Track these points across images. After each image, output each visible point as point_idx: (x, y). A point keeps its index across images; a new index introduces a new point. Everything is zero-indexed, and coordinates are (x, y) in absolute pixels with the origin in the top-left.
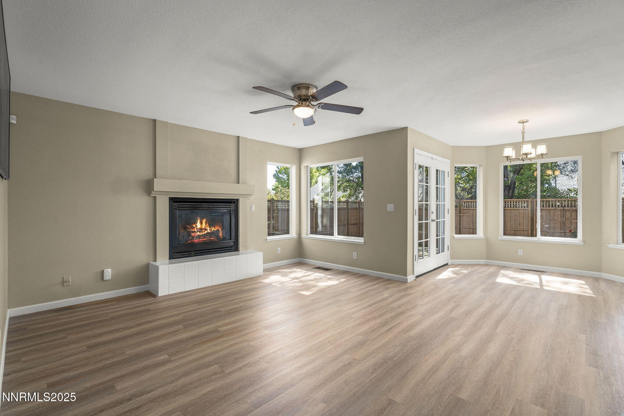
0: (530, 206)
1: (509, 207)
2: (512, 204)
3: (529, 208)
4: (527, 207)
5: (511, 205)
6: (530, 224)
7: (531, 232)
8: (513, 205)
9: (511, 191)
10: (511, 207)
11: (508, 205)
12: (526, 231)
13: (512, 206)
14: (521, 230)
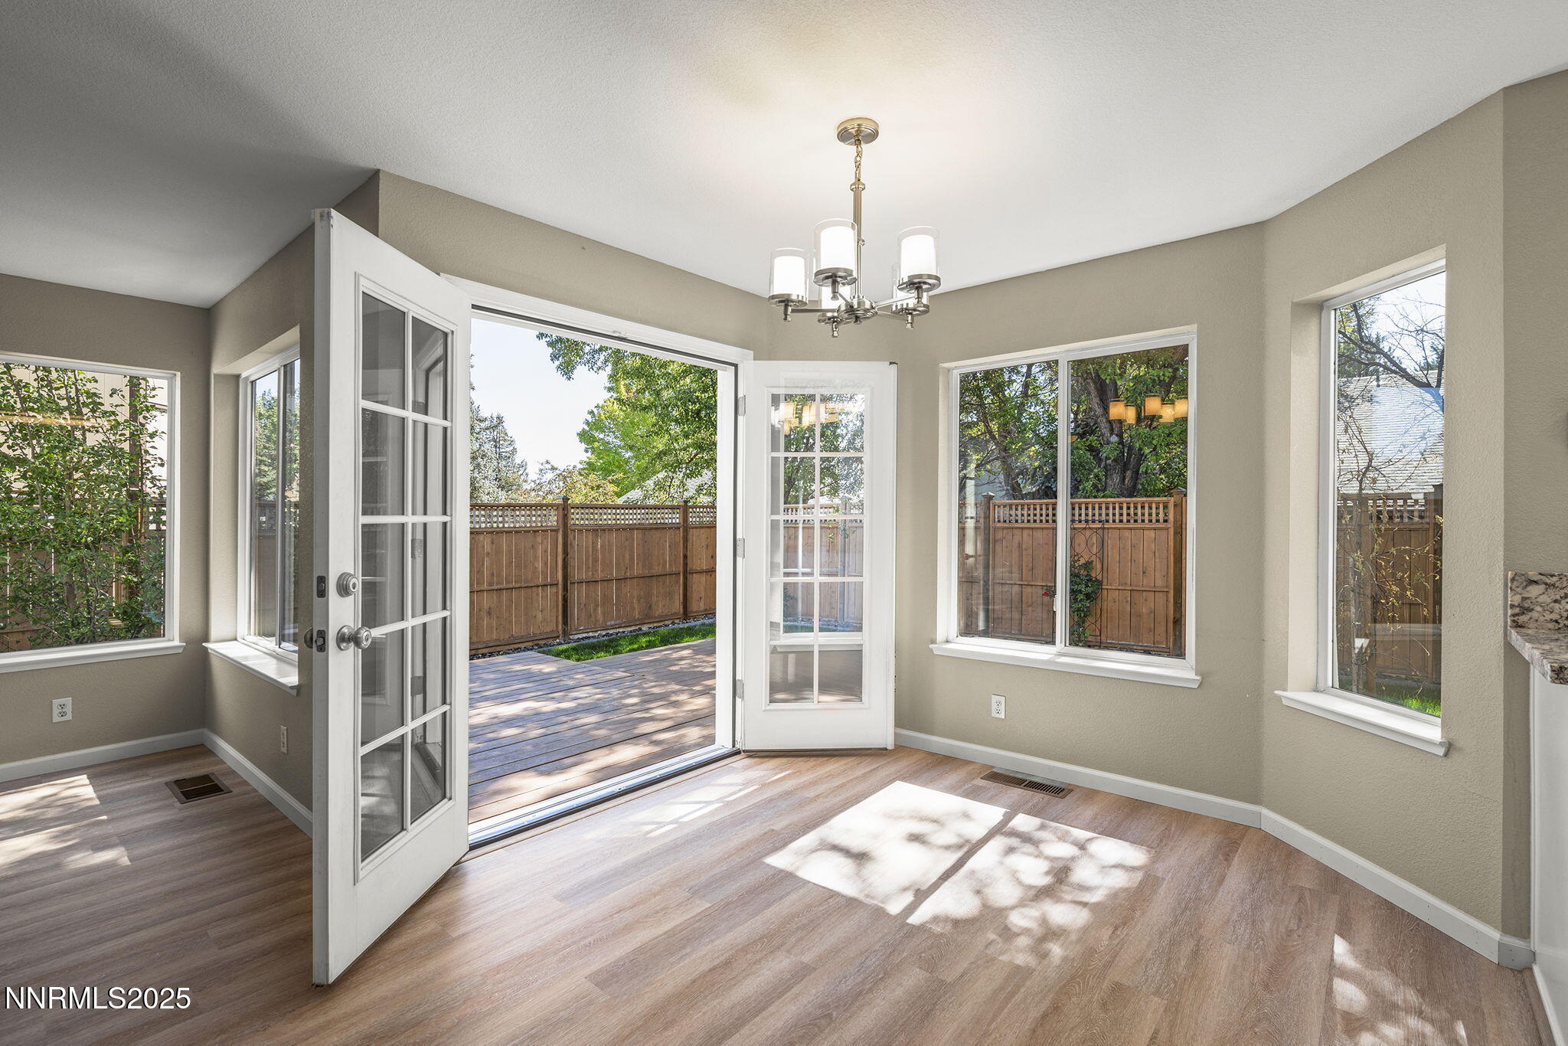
0: (1171, 517)
1: (1117, 521)
2: (1125, 511)
3: (1170, 525)
4: (1165, 521)
5: (1121, 515)
6: (1172, 571)
8: (1128, 515)
9: (1129, 473)
10: (1121, 521)
11: (1114, 515)
12: (1161, 594)
13: (1125, 518)
14: (1148, 589)
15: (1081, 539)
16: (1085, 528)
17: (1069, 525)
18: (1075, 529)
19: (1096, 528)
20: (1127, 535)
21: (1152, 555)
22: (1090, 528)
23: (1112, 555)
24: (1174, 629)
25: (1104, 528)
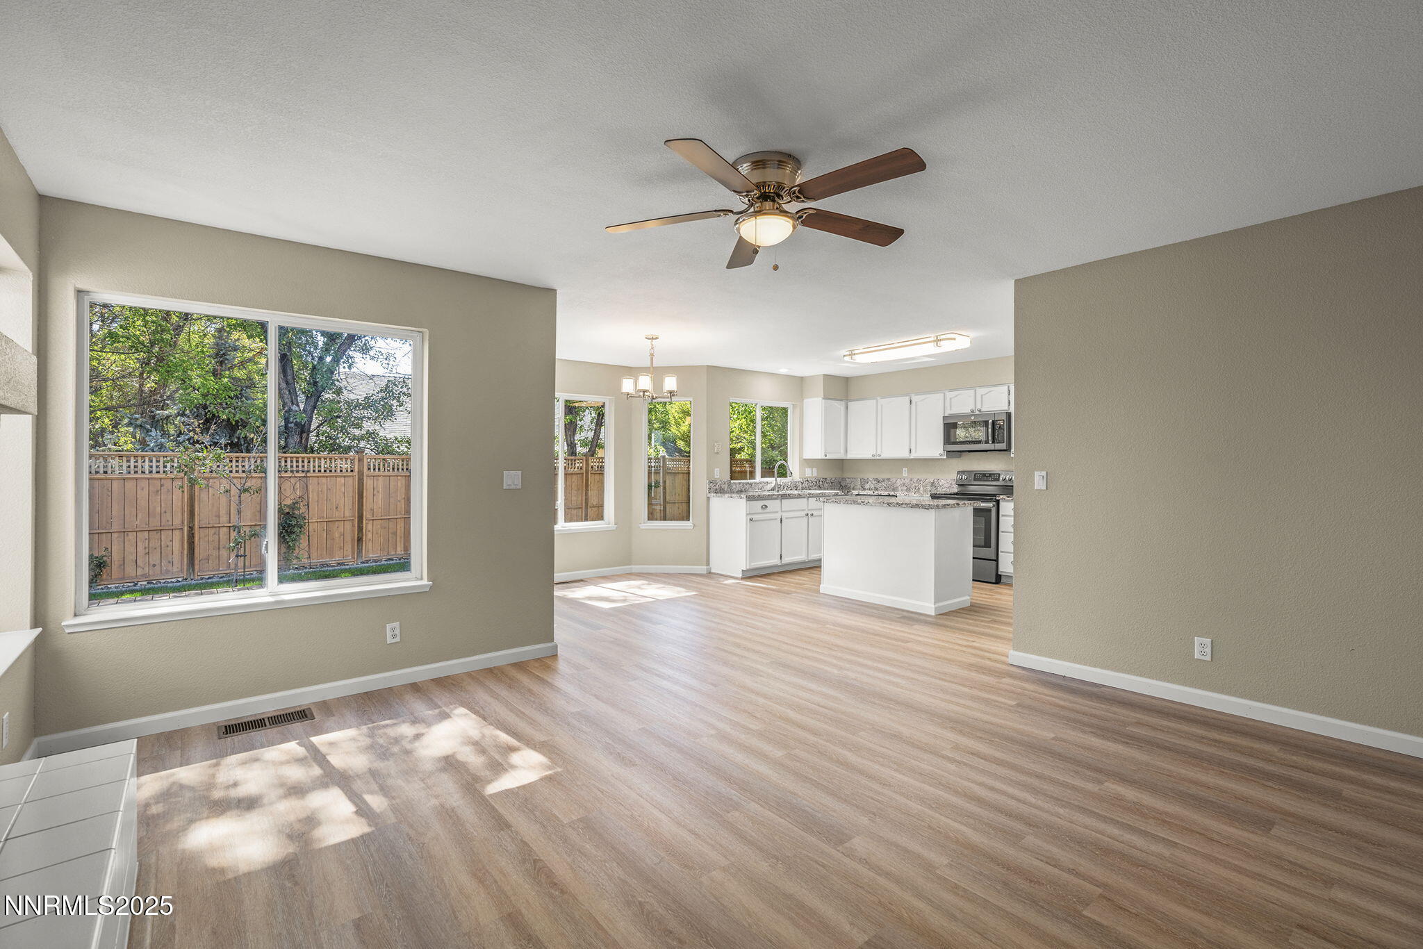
1: (317, 471)
3: (356, 473)
4: (352, 471)
7: (358, 522)
10: (319, 471)
11: (314, 467)
12: (348, 522)
15: (286, 485)
16: (290, 477)
17: (277, 475)
18: (282, 477)
19: (300, 477)
20: (323, 481)
21: (342, 495)
22: (295, 477)
23: (313, 496)
24: (358, 545)
25: (306, 477)
